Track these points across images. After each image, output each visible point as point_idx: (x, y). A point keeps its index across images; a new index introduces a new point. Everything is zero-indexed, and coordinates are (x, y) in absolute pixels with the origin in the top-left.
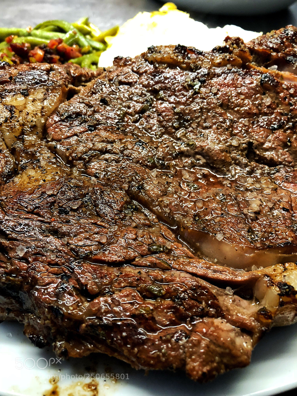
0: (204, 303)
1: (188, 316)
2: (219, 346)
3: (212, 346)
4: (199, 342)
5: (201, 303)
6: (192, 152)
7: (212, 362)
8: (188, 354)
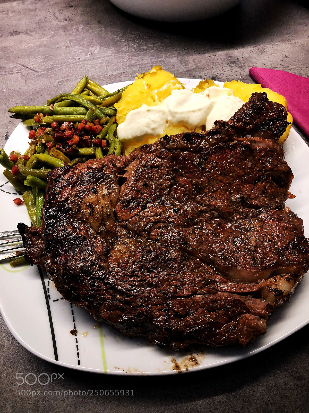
0: (239, 308)
1: (233, 317)
2: (252, 328)
3: (249, 329)
4: (243, 329)
5: (238, 308)
6: (209, 209)
7: (250, 336)
8: (239, 336)
